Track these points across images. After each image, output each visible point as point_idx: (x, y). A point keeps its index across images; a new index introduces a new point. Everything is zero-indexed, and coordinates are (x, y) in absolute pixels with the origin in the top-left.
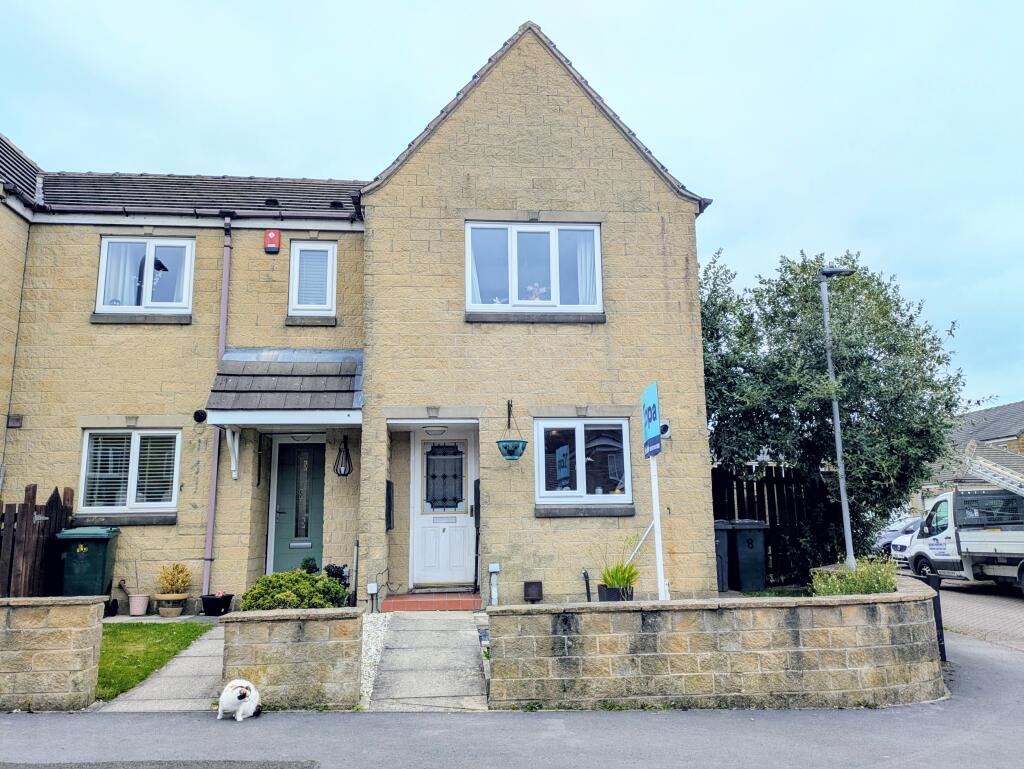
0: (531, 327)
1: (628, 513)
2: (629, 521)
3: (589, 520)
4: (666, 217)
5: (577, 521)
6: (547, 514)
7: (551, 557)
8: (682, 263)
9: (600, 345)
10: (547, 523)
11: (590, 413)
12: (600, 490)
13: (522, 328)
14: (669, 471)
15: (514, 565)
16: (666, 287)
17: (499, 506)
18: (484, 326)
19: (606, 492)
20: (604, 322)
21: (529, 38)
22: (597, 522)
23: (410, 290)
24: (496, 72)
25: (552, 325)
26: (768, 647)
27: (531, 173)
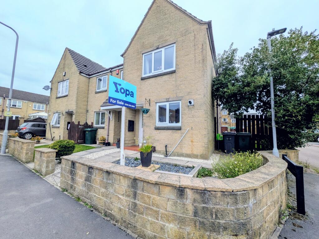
0: (156, 78)
1: (179, 129)
2: (179, 131)
3: (168, 130)
4: (196, 34)
5: (165, 131)
6: (157, 129)
7: (158, 140)
8: (200, 47)
9: (174, 79)
10: (158, 131)
11: (170, 100)
12: (174, 122)
13: (154, 79)
14: (192, 116)
16: (195, 56)
17: (147, 126)
18: (145, 80)
19: (176, 123)
20: (175, 72)
22: (170, 131)
23: (131, 75)
24: (150, 12)
25: (161, 76)
27: (158, 35)
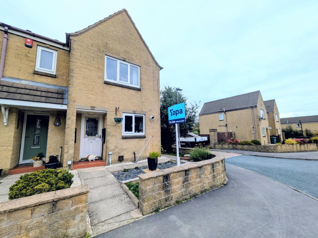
0: (123, 88)
1: (144, 137)
2: (144, 139)
3: (135, 139)
4: (154, 69)
5: (132, 139)
6: (125, 138)
7: (126, 149)
8: (157, 80)
9: (139, 96)
10: (125, 140)
11: (137, 113)
12: (137, 132)
13: (121, 88)
14: (153, 127)
15: (116, 152)
16: (154, 85)
17: (112, 136)
18: (110, 86)
20: (140, 91)
21: (124, 13)
22: (137, 140)
25: (128, 89)
26: (209, 175)
27: (124, 48)
